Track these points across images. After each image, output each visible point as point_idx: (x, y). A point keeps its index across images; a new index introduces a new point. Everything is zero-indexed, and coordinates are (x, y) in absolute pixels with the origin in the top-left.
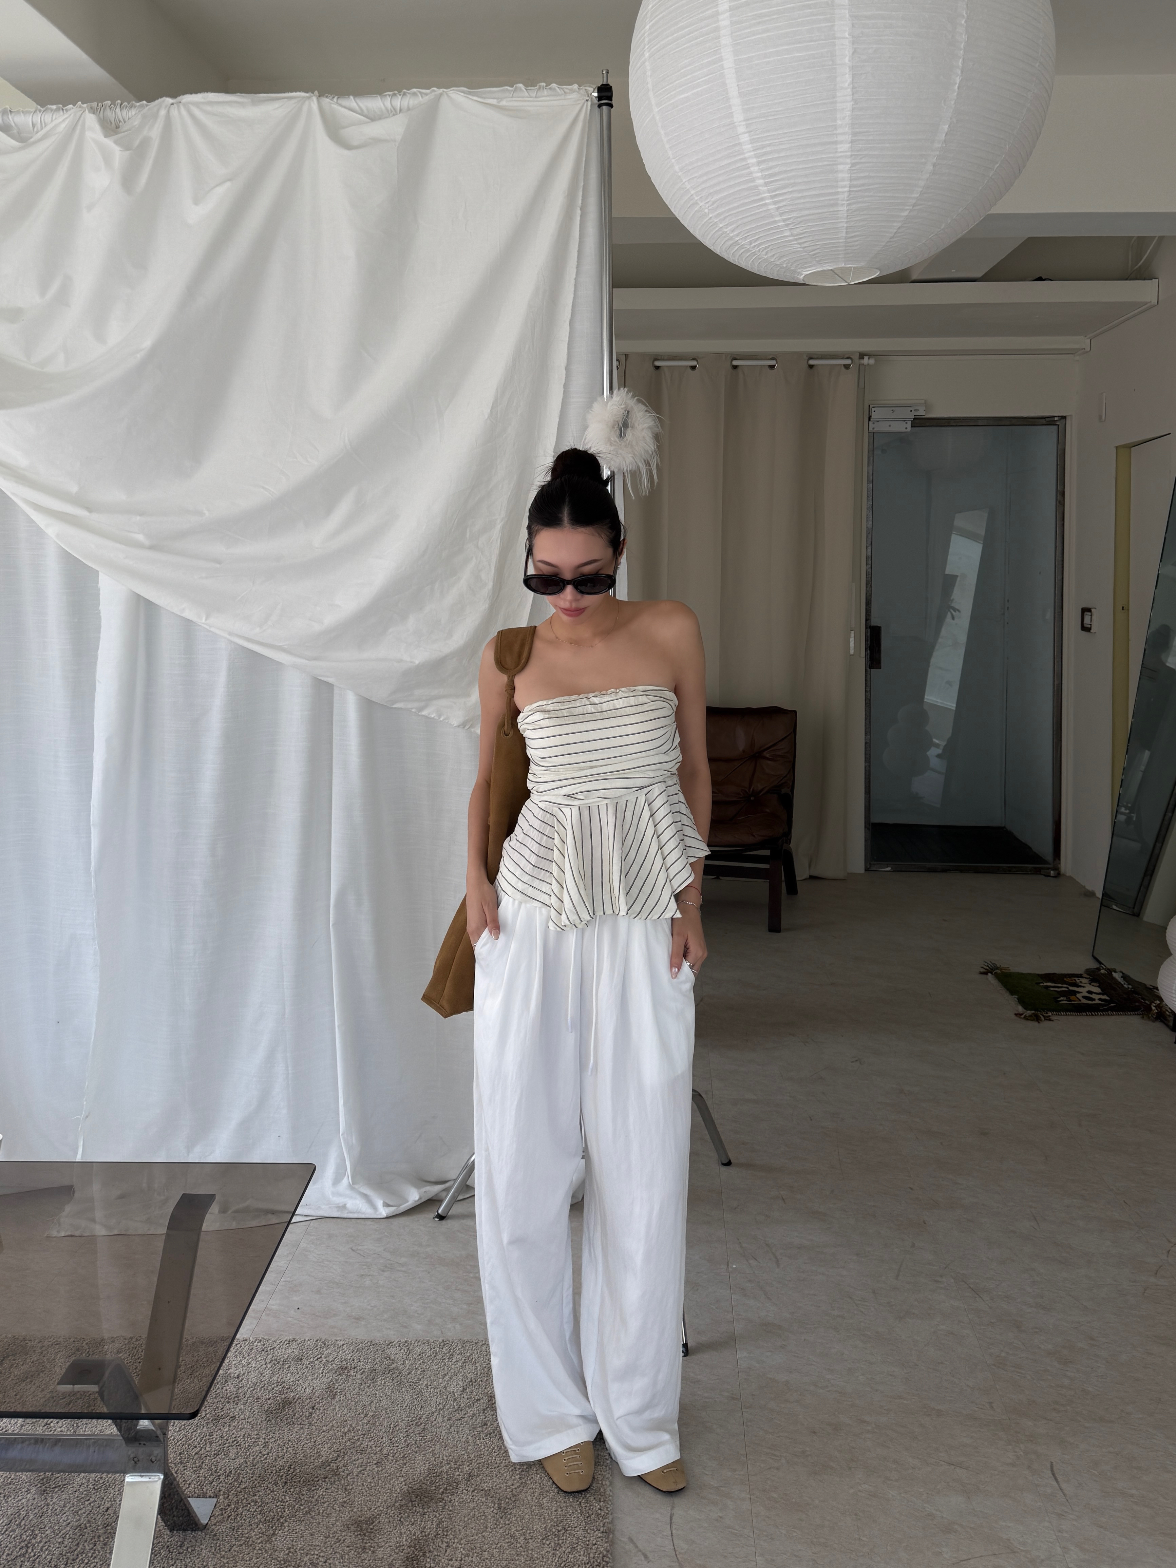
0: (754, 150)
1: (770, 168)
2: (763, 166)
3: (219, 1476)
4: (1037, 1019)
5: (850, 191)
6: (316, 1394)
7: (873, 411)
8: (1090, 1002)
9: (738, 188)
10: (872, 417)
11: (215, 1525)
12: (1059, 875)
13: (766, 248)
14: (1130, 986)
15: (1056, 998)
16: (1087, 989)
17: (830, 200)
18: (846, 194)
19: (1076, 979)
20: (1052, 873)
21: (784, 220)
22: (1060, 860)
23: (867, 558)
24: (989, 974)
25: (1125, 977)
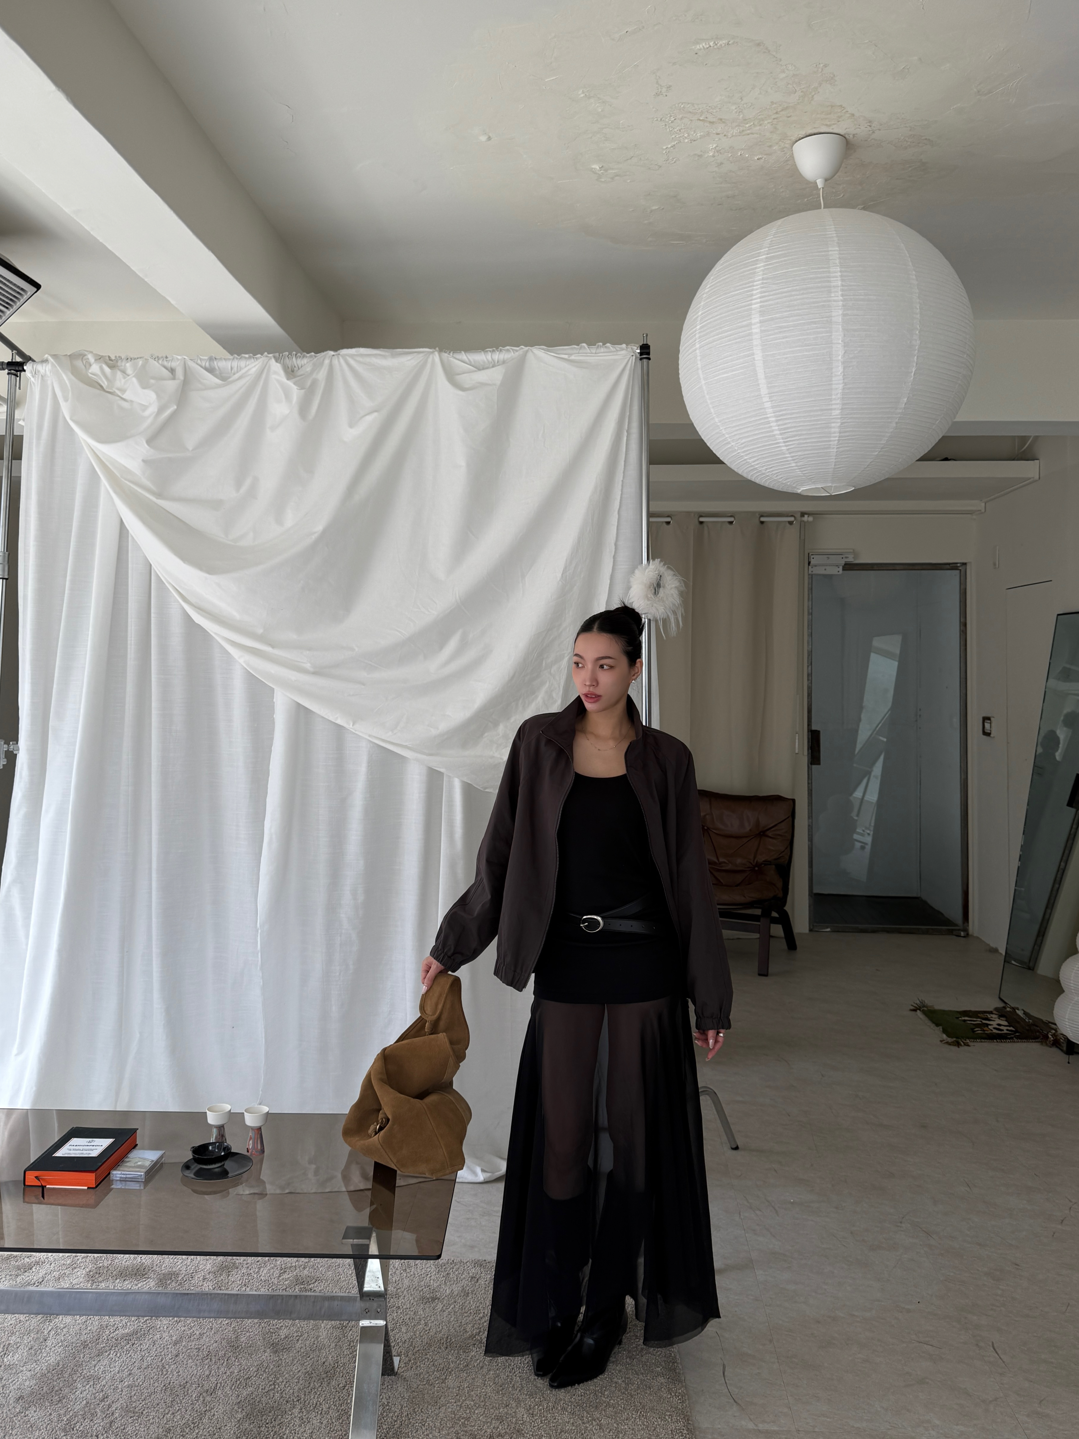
0: (774, 413)
1: (785, 424)
2: (780, 423)
3: (398, 1343)
4: (958, 1044)
5: (838, 440)
6: (455, 1293)
7: (812, 559)
8: (1000, 1032)
9: (761, 436)
10: (812, 563)
11: (403, 1372)
12: (967, 935)
13: (777, 473)
14: (1031, 1021)
15: (972, 1029)
16: (996, 1023)
17: (824, 445)
18: (836, 442)
19: (988, 1015)
20: (962, 934)
21: (792, 457)
22: (968, 922)
23: (808, 675)
24: (918, 1011)
25: (1025, 1013)
